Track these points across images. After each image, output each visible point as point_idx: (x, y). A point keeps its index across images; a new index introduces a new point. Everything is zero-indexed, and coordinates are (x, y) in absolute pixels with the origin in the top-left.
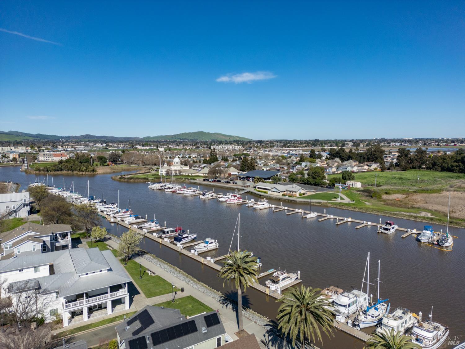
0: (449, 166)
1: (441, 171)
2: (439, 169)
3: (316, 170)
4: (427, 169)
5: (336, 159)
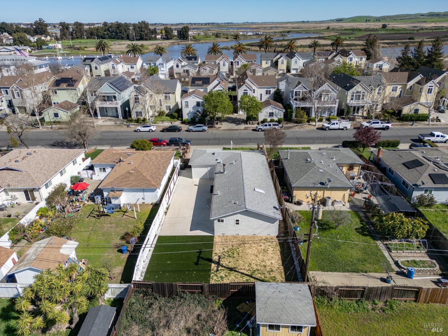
2: (96, 37)
4: (87, 38)
5: (4, 33)
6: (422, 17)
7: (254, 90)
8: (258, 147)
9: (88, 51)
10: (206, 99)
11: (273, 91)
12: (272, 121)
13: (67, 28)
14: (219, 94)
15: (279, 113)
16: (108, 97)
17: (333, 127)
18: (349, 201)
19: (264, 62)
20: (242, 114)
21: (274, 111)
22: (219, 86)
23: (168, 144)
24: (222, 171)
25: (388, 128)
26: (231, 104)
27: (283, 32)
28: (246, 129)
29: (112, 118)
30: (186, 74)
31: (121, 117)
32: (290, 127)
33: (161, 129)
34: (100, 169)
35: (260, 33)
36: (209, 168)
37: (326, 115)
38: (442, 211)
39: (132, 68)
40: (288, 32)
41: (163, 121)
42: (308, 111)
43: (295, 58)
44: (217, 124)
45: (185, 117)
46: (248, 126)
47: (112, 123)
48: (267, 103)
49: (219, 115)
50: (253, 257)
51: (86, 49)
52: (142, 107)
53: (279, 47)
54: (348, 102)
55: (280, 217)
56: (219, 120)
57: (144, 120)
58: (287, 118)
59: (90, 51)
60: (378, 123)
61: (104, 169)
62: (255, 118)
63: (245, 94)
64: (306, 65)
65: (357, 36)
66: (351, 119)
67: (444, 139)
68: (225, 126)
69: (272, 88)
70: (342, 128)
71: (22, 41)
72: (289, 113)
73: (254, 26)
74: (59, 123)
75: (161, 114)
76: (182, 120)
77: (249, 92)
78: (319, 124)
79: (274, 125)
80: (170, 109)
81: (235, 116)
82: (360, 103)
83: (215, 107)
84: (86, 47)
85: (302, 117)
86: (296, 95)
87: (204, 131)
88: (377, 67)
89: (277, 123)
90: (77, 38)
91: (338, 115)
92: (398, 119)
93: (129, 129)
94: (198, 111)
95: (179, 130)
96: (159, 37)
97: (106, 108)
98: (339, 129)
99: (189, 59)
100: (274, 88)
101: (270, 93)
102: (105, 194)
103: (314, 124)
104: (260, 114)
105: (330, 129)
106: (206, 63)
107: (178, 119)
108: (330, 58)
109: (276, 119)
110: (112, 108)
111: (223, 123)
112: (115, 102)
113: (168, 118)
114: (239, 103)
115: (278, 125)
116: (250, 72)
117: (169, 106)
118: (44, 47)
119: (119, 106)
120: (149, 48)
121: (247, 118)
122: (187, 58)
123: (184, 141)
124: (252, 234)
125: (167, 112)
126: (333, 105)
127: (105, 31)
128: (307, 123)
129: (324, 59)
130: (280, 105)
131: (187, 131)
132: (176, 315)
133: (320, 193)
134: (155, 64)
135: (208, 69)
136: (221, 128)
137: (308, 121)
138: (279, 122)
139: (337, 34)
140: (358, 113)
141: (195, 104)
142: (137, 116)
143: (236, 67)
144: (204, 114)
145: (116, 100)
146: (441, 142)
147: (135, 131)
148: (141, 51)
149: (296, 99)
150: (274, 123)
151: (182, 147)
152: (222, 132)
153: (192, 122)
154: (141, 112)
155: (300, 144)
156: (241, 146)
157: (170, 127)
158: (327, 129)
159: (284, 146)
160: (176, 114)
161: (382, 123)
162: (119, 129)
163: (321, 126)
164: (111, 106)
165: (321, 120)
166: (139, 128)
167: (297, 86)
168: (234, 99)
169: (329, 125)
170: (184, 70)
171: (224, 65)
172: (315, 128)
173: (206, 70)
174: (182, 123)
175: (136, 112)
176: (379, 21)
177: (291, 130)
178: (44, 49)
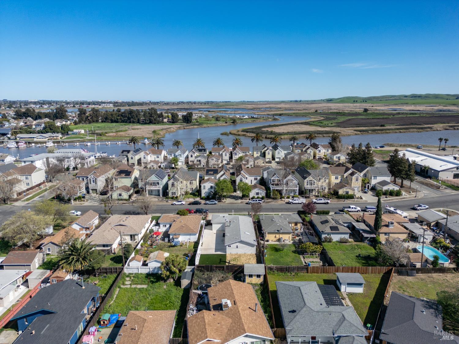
0: (116, 119)
1: (111, 123)
2: (110, 121)
3: (52, 123)
4: (102, 122)
5: (28, 118)
6: (405, 98)
7: (247, 178)
8: (249, 214)
9: (109, 136)
10: (217, 185)
11: (259, 178)
12: (258, 198)
13: (84, 113)
14: (225, 181)
15: (263, 193)
16: (154, 183)
17: (295, 202)
18: (292, 240)
19: (255, 153)
20: (239, 193)
21: (259, 191)
22: (224, 176)
23: (195, 212)
24: (229, 225)
25: (328, 203)
26: (232, 187)
27: (276, 115)
28: (242, 203)
29: (156, 196)
30: (198, 163)
31: (161, 196)
32: (269, 202)
33: (189, 203)
34: (164, 225)
35: (254, 116)
36: (222, 225)
37: (292, 194)
38: (336, 244)
39: (158, 157)
40: (280, 115)
41: (188, 198)
42: (280, 192)
43: (278, 150)
44: (223, 199)
45: (203, 195)
46: (243, 201)
47: (157, 200)
48: (255, 187)
49: (225, 194)
50: (244, 261)
51: (106, 134)
52: (176, 189)
53: (269, 135)
54: (305, 186)
55: (256, 244)
56: (225, 197)
57: (177, 197)
58: (268, 196)
59: (110, 136)
60: (322, 200)
61: (165, 226)
62: (247, 196)
63: (241, 180)
64: (286, 155)
65: (339, 122)
66: (306, 197)
67: (357, 210)
68: (228, 201)
69: (258, 176)
70: (301, 202)
71: (52, 128)
72: (269, 193)
73: (250, 106)
74: (122, 200)
75: (186, 193)
76: (201, 197)
77: (244, 180)
78: (287, 200)
79: (259, 200)
80: (192, 190)
81: (234, 194)
82: (313, 187)
83: (222, 189)
84: (106, 133)
85: (276, 195)
86: (273, 182)
87: (215, 204)
88: (336, 158)
89: (261, 199)
90: (93, 122)
91: (299, 194)
92: (336, 197)
93: (168, 203)
94: (211, 192)
95: (200, 203)
96: (165, 120)
97: (152, 190)
98: (299, 203)
99: (200, 150)
100: (260, 176)
101: (257, 180)
102: (171, 237)
103: (284, 200)
104: (250, 193)
105: (293, 204)
106: (213, 154)
107: (198, 196)
108: (304, 149)
109: (260, 196)
110: (155, 190)
111: (227, 199)
112: (158, 186)
113: (192, 196)
114: (237, 187)
115: (261, 200)
116: (245, 161)
117: (192, 188)
118: (70, 133)
119: (161, 189)
120: (161, 134)
121: (242, 195)
122: (198, 150)
123: (204, 210)
124: (244, 253)
125: (190, 192)
126: (296, 189)
127: (118, 116)
128: (280, 200)
129: (300, 151)
130: (263, 187)
131: (204, 204)
132: (214, 276)
133: (277, 236)
134: (175, 154)
135: (215, 159)
136: (226, 202)
137: (281, 198)
138: (262, 198)
139: (323, 118)
140: (312, 193)
141: (210, 187)
142: (172, 195)
143: (235, 157)
144: (215, 193)
145: (158, 185)
146: (355, 212)
147: (172, 204)
148: (163, 143)
149: (273, 185)
150: (259, 199)
151: (204, 214)
152: (227, 204)
153: (208, 198)
154: (175, 193)
155: (274, 212)
156: (239, 213)
157: (194, 202)
158: (291, 203)
159: (261, 213)
160: (197, 194)
161: (324, 200)
162: (161, 203)
163: (288, 202)
164: (156, 189)
165: (288, 198)
166: (175, 202)
167: (273, 176)
168: (233, 182)
169: (292, 201)
170: (197, 160)
171: (226, 155)
172: (284, 202)
173: (213, 160)
174: (201, 199)
175: (172, 193)
176: (366, 101)
177: (269, 204)
178: (70, 134)
